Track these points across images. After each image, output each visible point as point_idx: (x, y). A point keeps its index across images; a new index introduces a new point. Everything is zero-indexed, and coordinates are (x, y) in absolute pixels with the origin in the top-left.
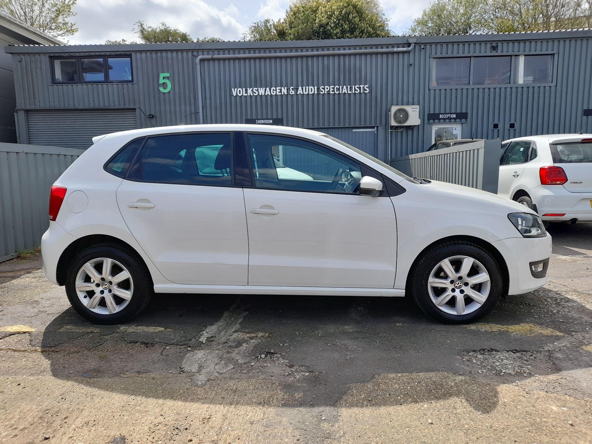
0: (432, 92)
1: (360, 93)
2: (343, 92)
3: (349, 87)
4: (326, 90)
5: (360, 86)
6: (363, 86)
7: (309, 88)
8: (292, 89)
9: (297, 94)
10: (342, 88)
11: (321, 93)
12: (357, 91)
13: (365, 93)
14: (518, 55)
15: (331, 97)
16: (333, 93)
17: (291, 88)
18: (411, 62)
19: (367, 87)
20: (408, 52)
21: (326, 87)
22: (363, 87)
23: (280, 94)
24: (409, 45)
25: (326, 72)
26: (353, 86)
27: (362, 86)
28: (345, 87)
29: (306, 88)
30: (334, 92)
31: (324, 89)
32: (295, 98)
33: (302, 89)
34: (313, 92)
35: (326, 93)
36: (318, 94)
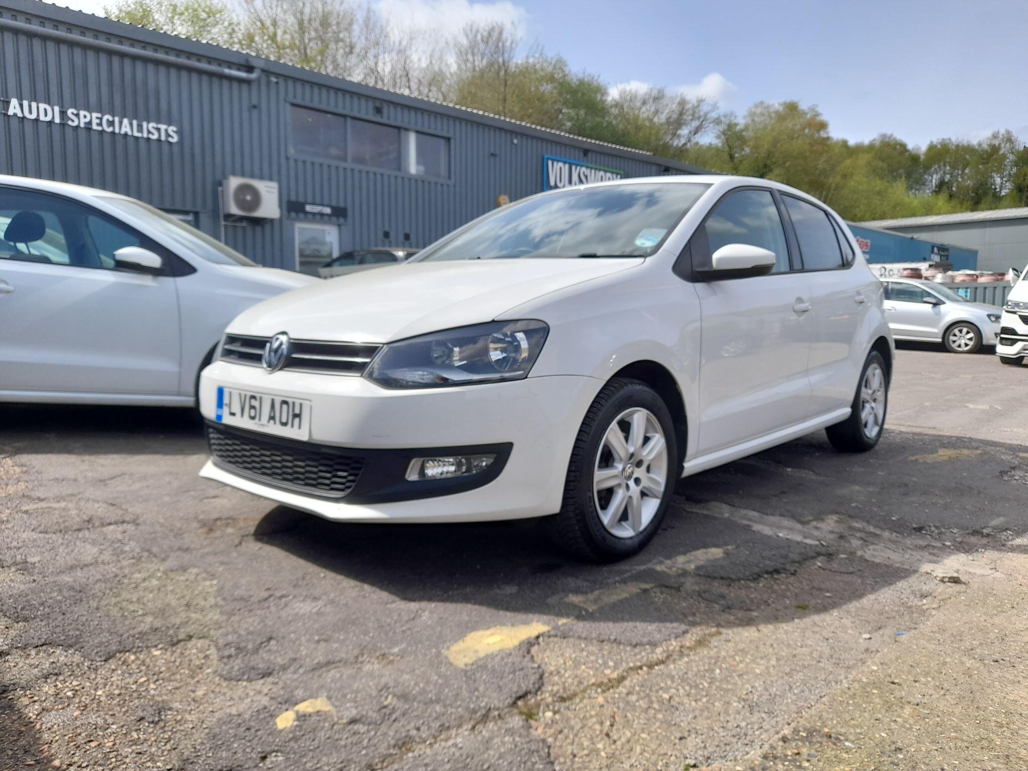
0: (292, 163)
1: (159, 140)
2: (122, 132)
3: (135, 122)
4: (83, 120)
5: (160, 126)
6: (166, 127)
7: (38, 108)
9: (6, 115)
10: (121, 123)
11: (70, 123)
12: (153, 135)
13: (169, 142)
14: (407, 130)
15: (95, 139)
16: (100, 129)
18: (255, 102)
19: (172, 131)
20: (248, 82)
22: (166, 130)
24: (250, 69)
25: (79, 82)
26: (145, 124)
27: (163, 127)
28: (126, 121)
29: (30, 106)
30: (102, 127)
31: (77, 115)
33: (21, 106)
34: (49, 118)
35: (82, 125)
36: (63, 125)
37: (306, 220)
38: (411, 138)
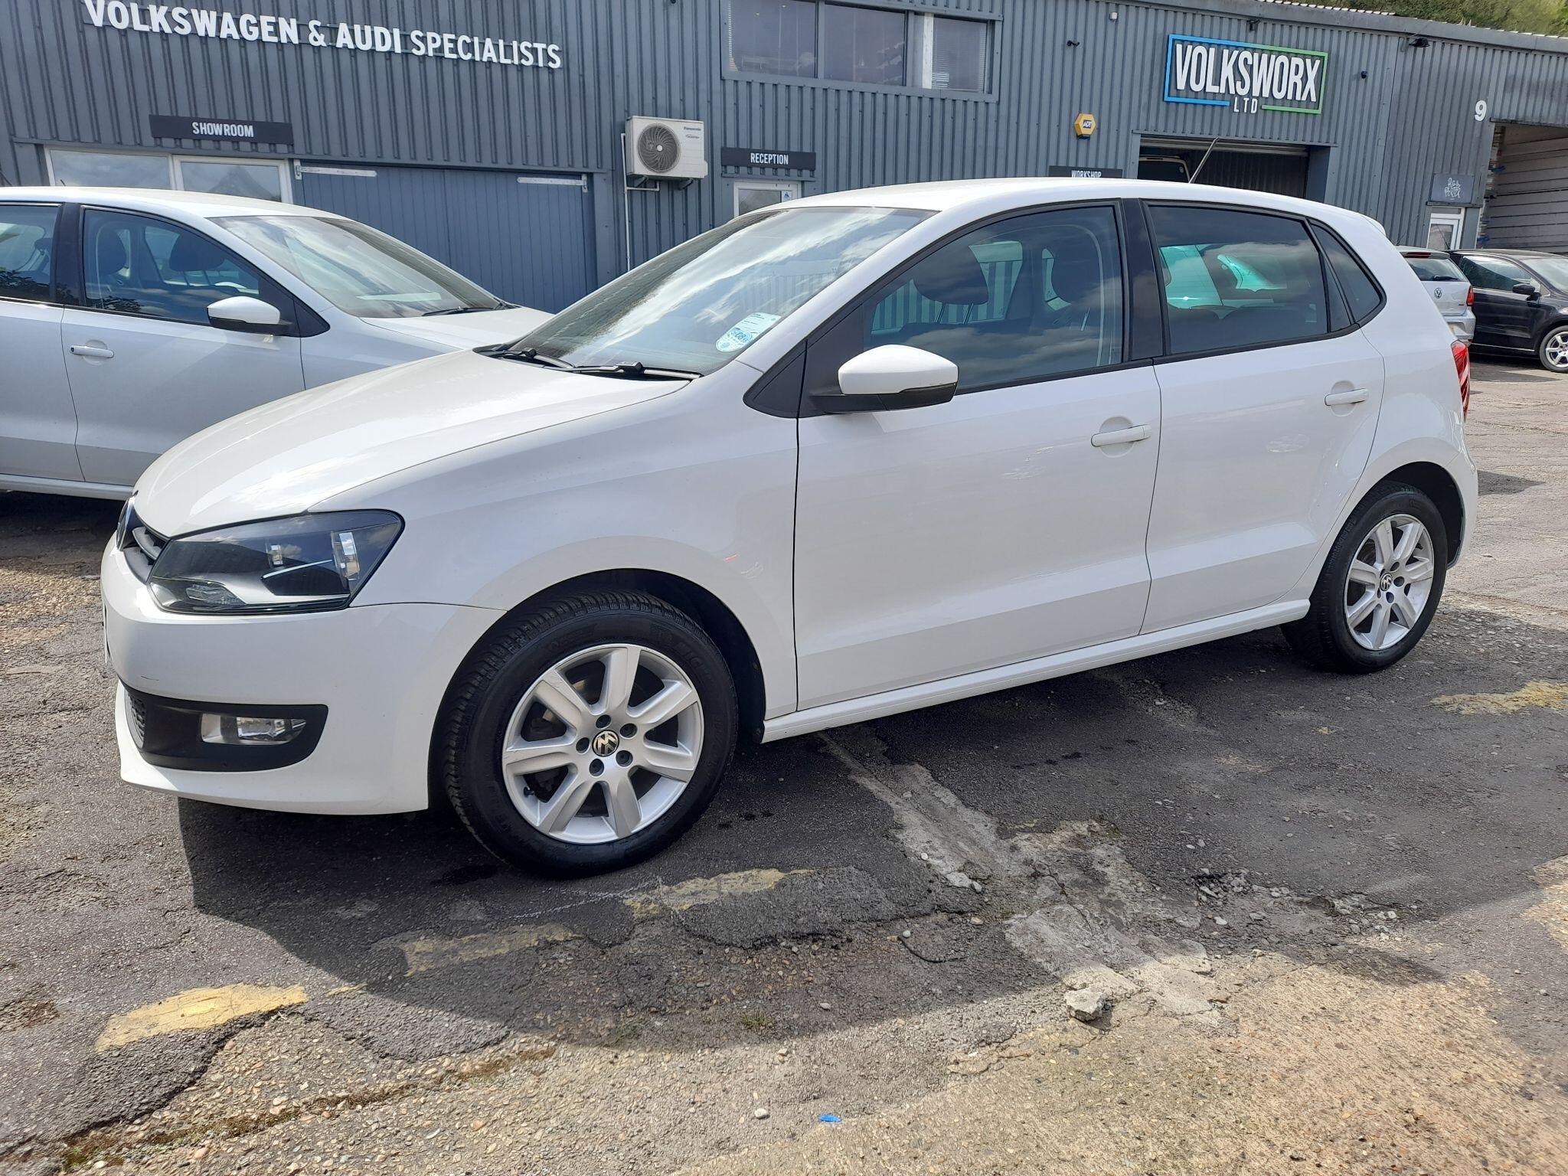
0: (730, 86)
1: (536, 67)
2: (485, 59)
3: (501, 43)
4: (431, 46)
5: (536, 45)
6: (544, 46)
7: (373, 33)
8: (316, 27)
9: (334, 47)
10: (482, 45)
11: (415, 51)
12: (527, 59)
13: (549, 68)
14: (922, 14)
15: (448, 70)
16: (454, 56)
17: (312, 24)
19: (554, 51)
21: (430, 35)
22: (545, 50)
23: (275, 39)
26: (515, 44)
27: (540, 46)
28: (488, 42)
29: (363, 31)
30: (457, 53)
31: (423, 39)
32: (327, 57)
33: (352, 32)
34: (387, 48)
35: (431, 53)
36: (406, 55)
37: (750, 177)
38: (925, 27)
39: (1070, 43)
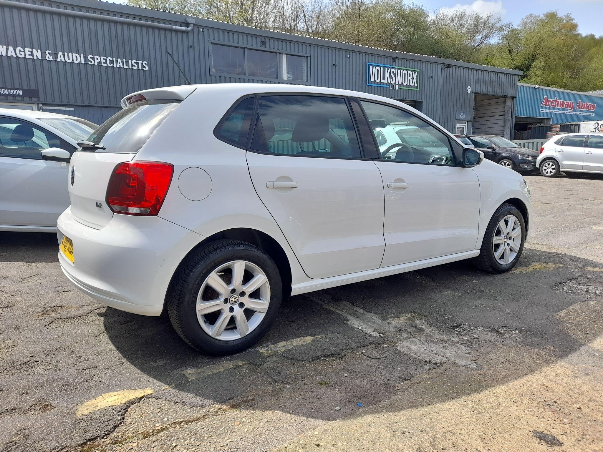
0: (213, 78)
1: (138, 69)
2: (118, 66)
3: (124, 60)
4: (96, 61)
5: (138, 61)
6: (142, 62)
7: (72, 56)
8: (49, 53)
9: (56, 61)
10: (117, 61)
11: (89, 63)
12: (135, 67)
13: (144, 70)
14: (282, 54)
15: (103, 70)
16: (106, 65)
17: (47, 52)
18: (191, 44)
19: (145, 64)
20: (187, 32)
21: (96, 57)
22: (142, 64)
23: (31, 57)
24: (187, 25)
25: (93, 40)
26: (130, 61)
27: (140, 62)
28: (119, 60)
29: (68, 55)
30: (107, 64)
31: (93, 59)
32: (53, 65)
33: (64, 55)
34: (78, 61)
35: (96, 64)
36: (86, 64)
38: (284, 58)
39: (334, 65)
